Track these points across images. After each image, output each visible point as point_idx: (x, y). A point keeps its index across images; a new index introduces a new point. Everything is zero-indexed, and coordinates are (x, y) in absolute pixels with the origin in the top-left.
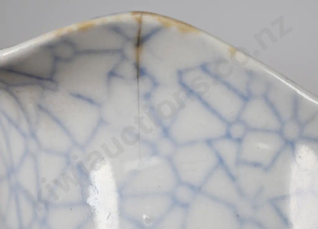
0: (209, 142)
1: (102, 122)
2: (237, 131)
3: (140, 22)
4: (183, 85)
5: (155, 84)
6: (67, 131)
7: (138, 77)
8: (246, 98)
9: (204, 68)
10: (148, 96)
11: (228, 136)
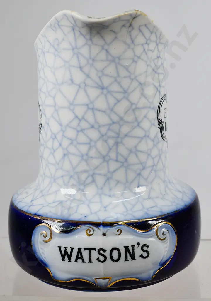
0: (142, 45)
1: (116, 38)
2: (148, 42)
3: (137, 13)
4: (139, 29)
5: (133, 29)
6: (104, 40)
7: (129, 27)
8: (152, 33)
9: (145, 25)
10: (130, 32)
11: (147, 43)
